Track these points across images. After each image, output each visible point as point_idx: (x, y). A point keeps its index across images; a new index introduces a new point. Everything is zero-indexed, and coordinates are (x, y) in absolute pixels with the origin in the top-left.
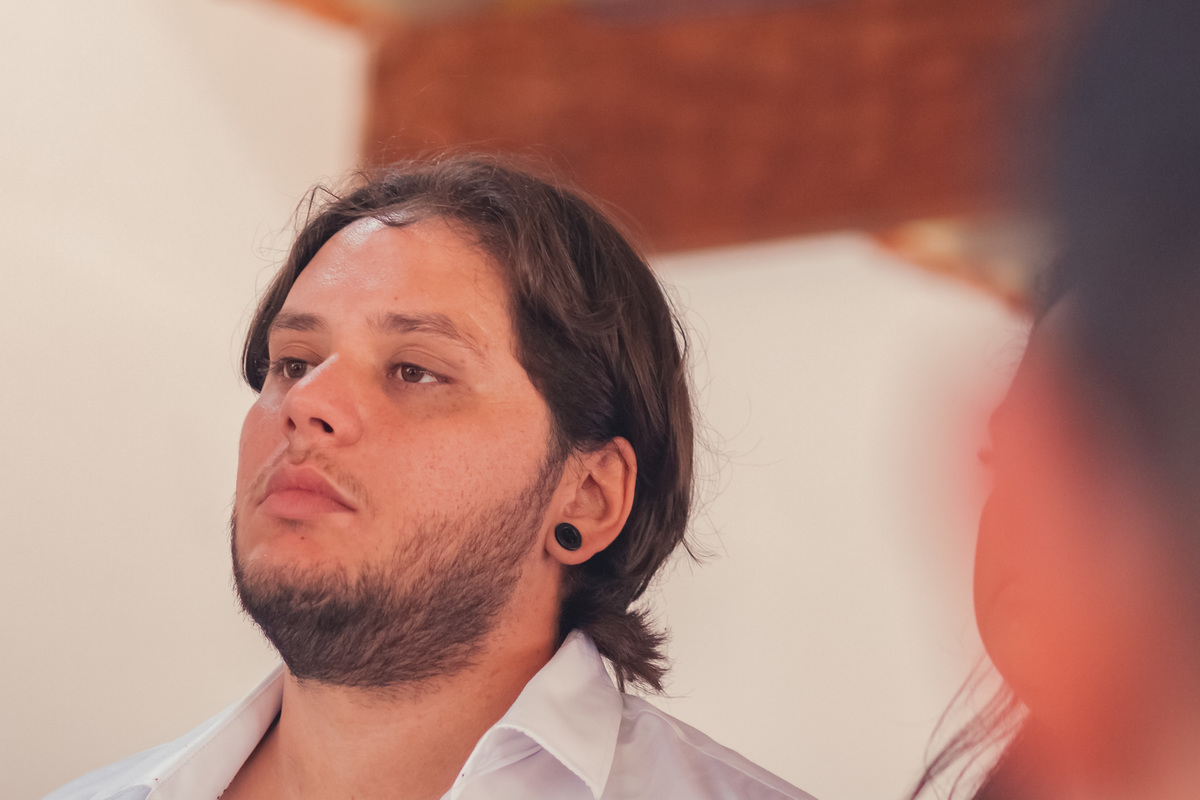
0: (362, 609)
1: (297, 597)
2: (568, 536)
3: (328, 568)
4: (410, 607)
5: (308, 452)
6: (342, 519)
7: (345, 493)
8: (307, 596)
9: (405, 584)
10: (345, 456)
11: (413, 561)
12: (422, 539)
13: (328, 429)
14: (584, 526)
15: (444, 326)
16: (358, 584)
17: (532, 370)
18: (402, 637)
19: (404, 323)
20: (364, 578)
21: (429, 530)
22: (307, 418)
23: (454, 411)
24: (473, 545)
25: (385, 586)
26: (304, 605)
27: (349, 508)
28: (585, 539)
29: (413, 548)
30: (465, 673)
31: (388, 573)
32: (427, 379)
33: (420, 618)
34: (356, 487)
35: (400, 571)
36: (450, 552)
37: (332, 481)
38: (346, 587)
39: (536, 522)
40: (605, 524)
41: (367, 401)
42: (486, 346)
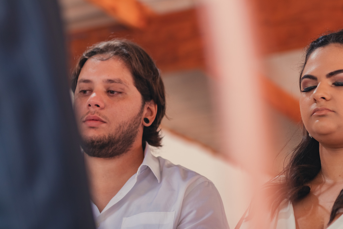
0: (109, 143)
1: (96, 142)
2: (147, 121)
3: (102, 136)
4: (118, 141)
5: (95, 112)
6: (104, 125)
7: (103, 119)
8: (98, 142)
9: (117, 137)
10: (103, 112)
11: (119, 132)
12: (120, 127)
13: (98, 106)
14: (149, 118)
15: (120, 82)
16: (108, 138)
17: (138, 87)
18: (117, 148)
19: (111, 81)
20: (109, 137)
21: (121, 125)
22: (94, 105)
23: (123, 99)
24: (130, 126)
25: (113, 137)
26: (97, 144)
27: (104, 122)
28: (150, 121)
29: (119, 129)
30: (129, 152)
31: (114, 135)
32: (115, 93)
33: (120, 143)
34: (106, 118)
35: (116, 134)
36: (126, 128)
37: (101, 118)
38: (106, 139)
39: (141, 119)
40: (153, 116)
41: (105, 98)
42: (129, 84)
